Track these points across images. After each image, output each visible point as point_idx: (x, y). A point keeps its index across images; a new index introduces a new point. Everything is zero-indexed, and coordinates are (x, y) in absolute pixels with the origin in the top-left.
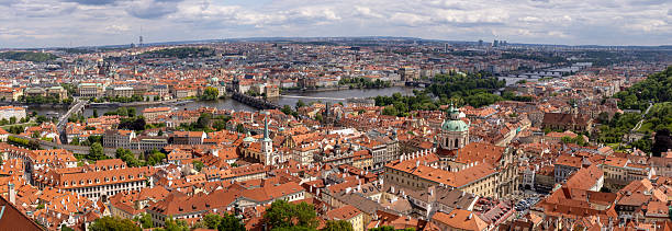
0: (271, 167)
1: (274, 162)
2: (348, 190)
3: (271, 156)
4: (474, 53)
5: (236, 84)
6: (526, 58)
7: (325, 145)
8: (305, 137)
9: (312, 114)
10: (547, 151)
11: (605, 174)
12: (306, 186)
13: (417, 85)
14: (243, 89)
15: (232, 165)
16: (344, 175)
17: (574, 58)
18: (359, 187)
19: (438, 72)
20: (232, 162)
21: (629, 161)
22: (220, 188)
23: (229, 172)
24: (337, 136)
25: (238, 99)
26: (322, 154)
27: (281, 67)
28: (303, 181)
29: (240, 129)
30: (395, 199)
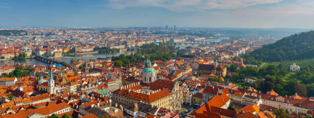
0: (53, 95)
1: (55, 92)
2: (93, 106)
3: (54, 89)
4: (163, 33)
5: (38, 50)
6: (191, 34)
7: (83, 82)
8: (73, 78)
9: (78, 66)
10: (199, 85)
11: (232, 99)
12: (71, 105)
13: (132, 50)
14: (41, 53)
15: (32, 95)
16: (92, 98)
17: (219, 35)
18: (98, 104)
19: (144, 43)
20: (31, 93)
21: (246, 94)
22: (23, 109)
23: (28, 99)
24: (90, 77)
25: (38, 59)
26: (81, 87)
27: (64, 42)
28: (70, 102)
29: (38, 75)
30: (117, 110)
